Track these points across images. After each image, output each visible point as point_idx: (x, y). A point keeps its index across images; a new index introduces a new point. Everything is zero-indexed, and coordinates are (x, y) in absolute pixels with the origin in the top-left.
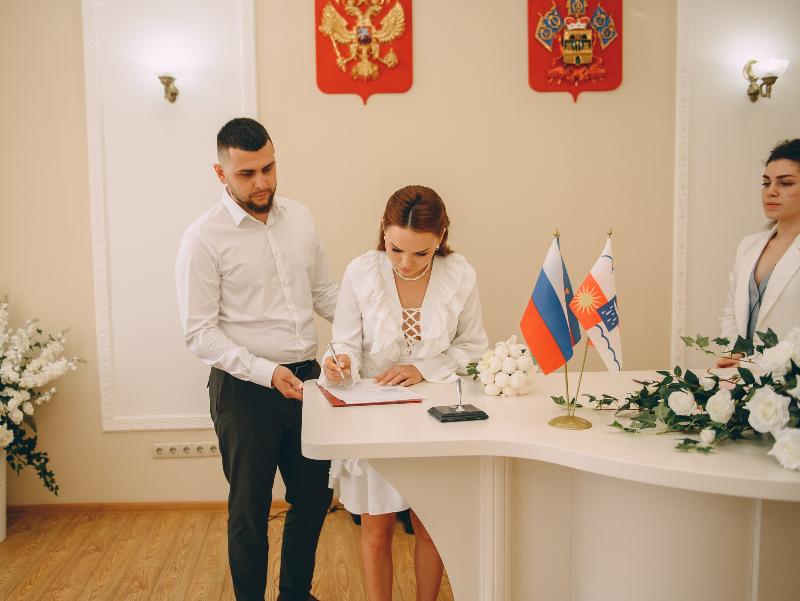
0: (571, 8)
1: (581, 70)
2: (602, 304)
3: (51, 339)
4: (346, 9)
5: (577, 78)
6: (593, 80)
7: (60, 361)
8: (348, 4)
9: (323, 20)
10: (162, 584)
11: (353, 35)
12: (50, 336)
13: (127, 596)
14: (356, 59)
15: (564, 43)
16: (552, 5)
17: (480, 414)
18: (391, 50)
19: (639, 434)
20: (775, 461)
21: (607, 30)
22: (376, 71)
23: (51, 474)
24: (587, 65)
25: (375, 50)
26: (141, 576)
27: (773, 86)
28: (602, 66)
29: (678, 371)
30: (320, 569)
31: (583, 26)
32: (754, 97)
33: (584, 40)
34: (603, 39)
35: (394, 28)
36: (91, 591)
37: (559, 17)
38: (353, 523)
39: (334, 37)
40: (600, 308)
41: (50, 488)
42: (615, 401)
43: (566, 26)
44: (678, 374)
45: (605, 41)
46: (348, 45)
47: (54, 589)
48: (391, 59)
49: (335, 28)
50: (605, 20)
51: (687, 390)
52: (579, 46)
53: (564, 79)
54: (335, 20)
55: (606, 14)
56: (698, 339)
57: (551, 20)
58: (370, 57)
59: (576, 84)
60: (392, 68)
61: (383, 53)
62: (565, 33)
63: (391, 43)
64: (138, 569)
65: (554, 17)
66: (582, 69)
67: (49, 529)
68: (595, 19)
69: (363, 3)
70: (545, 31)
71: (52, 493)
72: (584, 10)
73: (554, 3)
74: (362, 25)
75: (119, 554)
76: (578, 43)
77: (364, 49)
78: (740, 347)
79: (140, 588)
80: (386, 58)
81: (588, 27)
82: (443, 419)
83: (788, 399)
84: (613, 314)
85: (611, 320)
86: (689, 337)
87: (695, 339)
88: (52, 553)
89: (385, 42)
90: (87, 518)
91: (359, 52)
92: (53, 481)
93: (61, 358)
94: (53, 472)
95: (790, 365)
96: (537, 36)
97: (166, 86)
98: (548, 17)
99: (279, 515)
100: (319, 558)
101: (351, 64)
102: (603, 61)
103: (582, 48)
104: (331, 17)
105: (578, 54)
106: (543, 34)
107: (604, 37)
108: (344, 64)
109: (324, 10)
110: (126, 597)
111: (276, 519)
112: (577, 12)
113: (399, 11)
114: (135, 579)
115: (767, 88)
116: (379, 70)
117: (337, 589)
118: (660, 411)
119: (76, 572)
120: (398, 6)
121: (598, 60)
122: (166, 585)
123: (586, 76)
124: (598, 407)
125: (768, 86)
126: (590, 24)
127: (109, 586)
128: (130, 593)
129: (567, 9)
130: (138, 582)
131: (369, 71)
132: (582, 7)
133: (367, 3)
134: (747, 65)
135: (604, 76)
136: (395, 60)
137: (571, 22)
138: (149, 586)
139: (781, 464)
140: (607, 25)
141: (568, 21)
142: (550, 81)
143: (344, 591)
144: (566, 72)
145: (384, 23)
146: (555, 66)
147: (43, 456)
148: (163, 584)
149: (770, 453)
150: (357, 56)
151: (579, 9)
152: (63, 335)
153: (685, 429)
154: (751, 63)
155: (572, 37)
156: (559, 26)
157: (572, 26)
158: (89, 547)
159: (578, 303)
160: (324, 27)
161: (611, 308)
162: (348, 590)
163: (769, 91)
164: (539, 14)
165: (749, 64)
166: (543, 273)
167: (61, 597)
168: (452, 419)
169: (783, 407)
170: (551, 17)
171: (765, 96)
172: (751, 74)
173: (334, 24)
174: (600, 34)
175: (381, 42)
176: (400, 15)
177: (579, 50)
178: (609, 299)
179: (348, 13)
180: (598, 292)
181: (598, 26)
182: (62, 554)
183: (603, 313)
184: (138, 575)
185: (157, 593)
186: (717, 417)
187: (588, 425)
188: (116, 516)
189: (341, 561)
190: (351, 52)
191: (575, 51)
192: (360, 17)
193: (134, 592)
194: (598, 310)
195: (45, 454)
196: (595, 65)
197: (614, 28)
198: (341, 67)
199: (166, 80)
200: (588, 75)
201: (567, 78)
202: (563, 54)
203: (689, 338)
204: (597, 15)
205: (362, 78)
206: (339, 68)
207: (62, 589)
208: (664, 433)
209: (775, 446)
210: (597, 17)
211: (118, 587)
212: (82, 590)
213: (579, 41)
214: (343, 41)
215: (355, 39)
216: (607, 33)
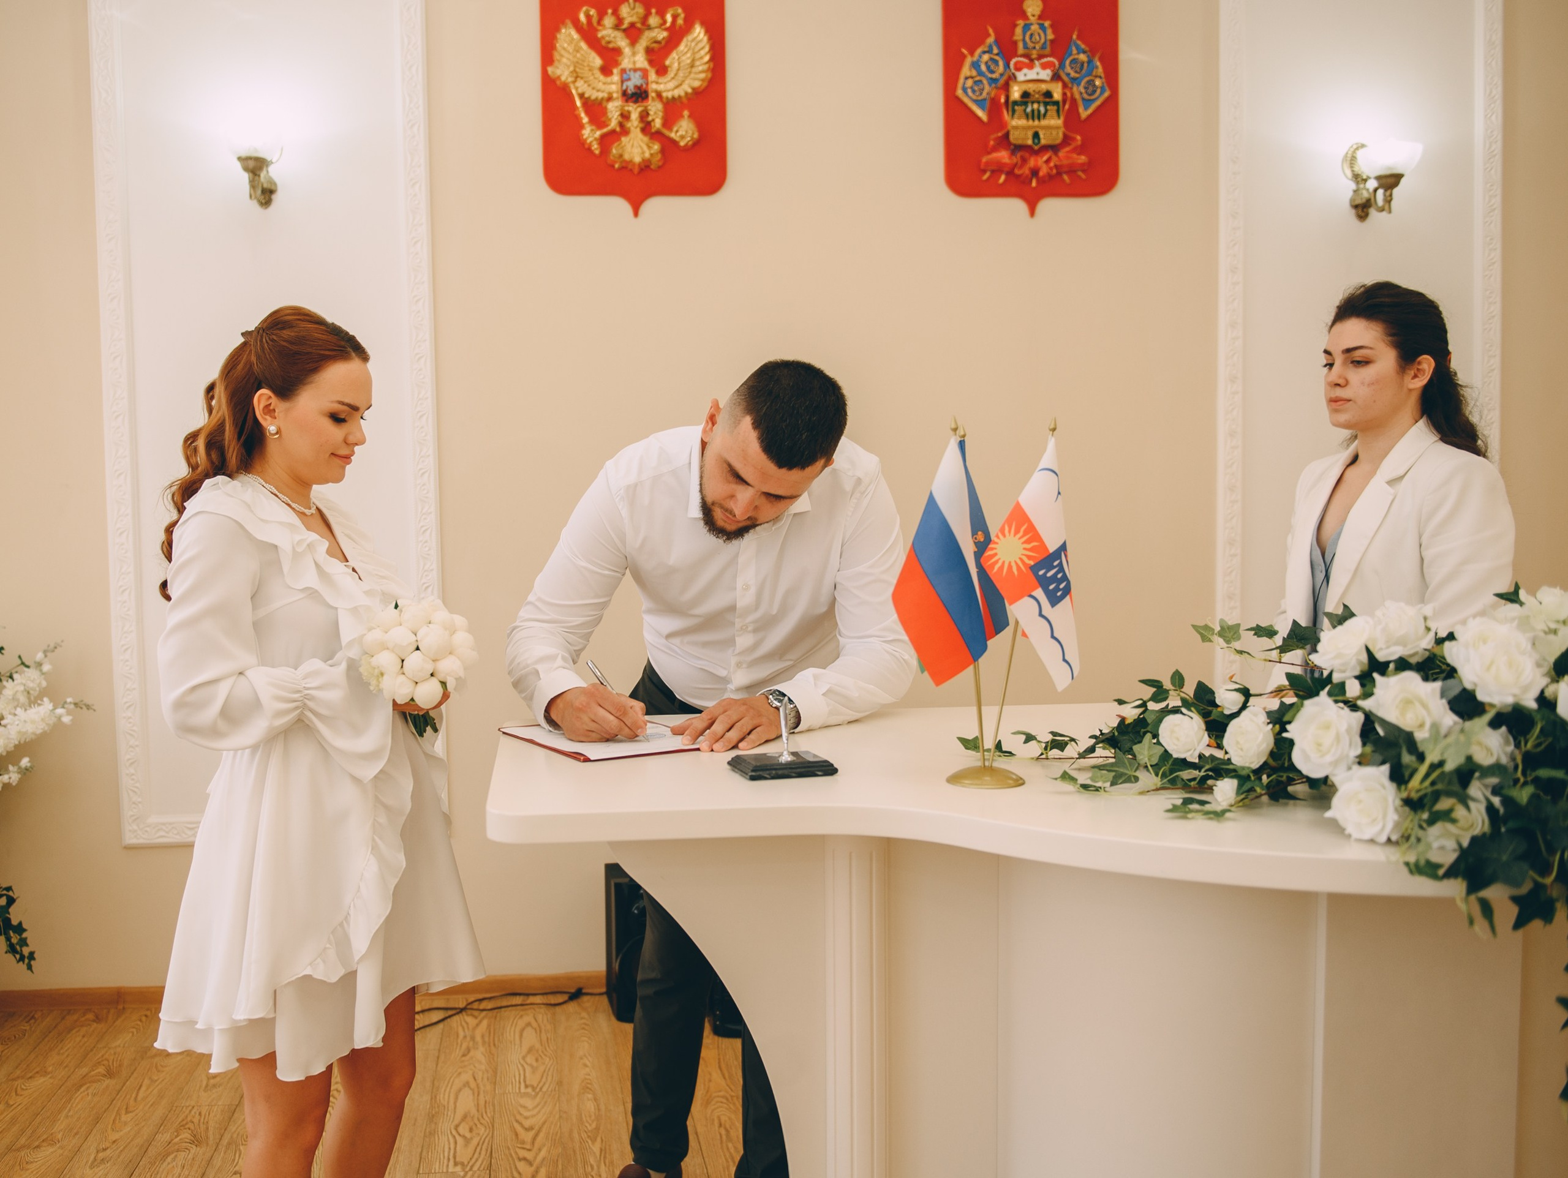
0: (1024, 40)
1: (1042, 157)
2: (1039, 556)
3: (23, 663)
4: (600, 35)
5: (1035, 172)
6: (1065, 177)
7: (39, 705)
8: (603, 26)
9: (556, 56)
10: (235, 1136)
11: (612, 85)
12: (20, 657)
13: (167, 1158)
14: (618, 129)
15: (1010, 105)
16: (989, 35)
17: (823, 766)
18: (686, 113)
19: (1107, 793)
20: (1336, 828)
21: (1091, 83)
22: (657, 154)
23: (20, 929)
24: (1054, 148)
25: (655, 113)
26: (196, 1120)
27: (1396, 191)
28: (1080, 150)
29: (1178, 679)
30: (546, 1102)
31: (1046, 74)
32: (1363, 211)
33: (1048, 100)
34: (1083, 99)
35: (690, 73)
36: (95, 1151)
37: (1000, 57)
38: (613, 1018)
39: (577, 89)
40: (1034, 565)
41: (18, 956)
42: (1073, 743)
43: (1013, 74)
44: (1177, 684)
45: (1087, 102)
46: (604, 104)
47: (23, 1147)
48: (684, 131)
49: (578, 70)
50: (1085, 65)
51: (1192, 711)
52: (1039, 111)
53: (1010, 173)
54: (578, 55)
55: (1089, 53)
56: (1222, 628)
57: (986, 63)
58: (646, 127)
59: (1034, 184)
60: (686, 149)
61: (669, 120)
62: (1012, 87)
63: (685, 100)
64: (190, 1108)
65: (992, 56)
66: (1046, 154)
67: (15, 1037)
68: (1068, 62)
69: (632, 25)
70: (976, 82)
71: (22, 966)
72: (1048, 43)
73: (991, 31)
74: (631, 66)
75: (153, 1081)
76: (1035, 106)
77: (635, 111)
78: (1295, 640)
79: (191, 1143)
80: (675, 129)
81: (1056, 77)
82: (753, 774)
83: (1359, 717)
84: (1059, 576)
85: (1055, 586)
86: (1206, 625)
87: (1217, 628)
88: (20, 1081)
89: (673, 98)
90: (90, 1016)
91: (625, 116)
92: (24, 942)
93: (42, 700)
94: (24, 926)
95: (1364, 658)
96: (959, 92)
97: (251, 174)
98: (980, 57)
99: (469, 1007)
100: (544, 1084)
101: (608, 139)
102: (1083, 140)
103: (1045, 115)
104: (570, 49)
105: (1038, 127)
106: (971, 88)
107: (1085, 96)
108: (596, 139)
109: (558, 36)
110: (165, 1160)
111: (464, 1013)
112: (1034, 48)
113: (701, 41)
114: (183, 1126)
115: (1385, 195)
116: (663, 151)
117: (576, 1135)
118: (1146, 753)
119: (67, 1117)
120: (699, 32)
121: (1074, 139)
122: (245, 1137)
123: (1051, 169)
124: (1042, 754)
125: (1386, 190)
126: (1058, 70)
127: (132, 1140)
128: (173, 1153)
129: (1015, 43)
130: (190, 1132)
131: (643, 153)
132: (1043, 41)
133: (639, 25)
134: (1350, 152)
135: (1085, 168)
136: (693, 134)
137: (1025, 68)
138: (211, 1139)
139: (1347, 832)
140: (1090, 73)
141: (1018, 66)
142: (985, 177)
143: (590, 1142)
144: (1015, 160)
145: (672, 63)
146: (995, 149)
147: (5, 892)
148: (238, 1135)
149: (1328, 814)
150: (621, 125)
151: (1038, 42)
152: (46, 656)
153: (1189, 783)
154: (1357, 149)
155: (1025, 95)
156: (1002, 75)
157: (1025, 75)
158: (93, 1071)
159: (996, 554)
160: (557, 68)
161: (1056, 563)
162: (599, 1140)
163: (1388, 200)
164: (964, 51)
165: (1352, 150)
166: (931, 501)
167: (37, 1162)
168: (769, 774)
169: (1348, 731)
170: (986, 57)
171: (1382, 210)
172: (1356, 169)
173: (577, 62)
174: (1078, 91)
175: (667, 98)
176: (703, 48)
177: (1039, 119)
178: (1052, 548)
179: (603, 43)
180: (1032, 534)
181: (1073, 74)
182: (41, 1083)
183: (1041, 573)
184: (189, 1119)
185: (225, 1153)
186: (1241, 756)
187: (1019, 782)
188: (148, 1013)
189: (588, 1088)
190: (610, 115)
191: (1031, 122)
192: (627, 51)
193: (181, 1151)
194: (1031, 568)
195: (9, 889)
196: (1068, 149)
197: (1104, 80)
198: (590, 145)
199: (251, 164)
200: (1056, 166)
201: (1017, 171)
202: (1009, 128)
203: (1207, 627)
204: (1071, 54)
205: (630, 167)
206: (586, 146)
207: (38, 1147)
208: (1152, 792)
209: (1336, 801)
210: (1071, 58)
211: (150, 1142)
212: (77, 1149)
213: (1039, 102)
214: (594, 95)
215: (617, 92)
216: (1091, 89)
